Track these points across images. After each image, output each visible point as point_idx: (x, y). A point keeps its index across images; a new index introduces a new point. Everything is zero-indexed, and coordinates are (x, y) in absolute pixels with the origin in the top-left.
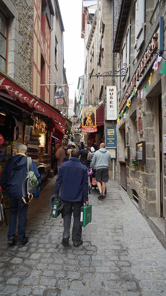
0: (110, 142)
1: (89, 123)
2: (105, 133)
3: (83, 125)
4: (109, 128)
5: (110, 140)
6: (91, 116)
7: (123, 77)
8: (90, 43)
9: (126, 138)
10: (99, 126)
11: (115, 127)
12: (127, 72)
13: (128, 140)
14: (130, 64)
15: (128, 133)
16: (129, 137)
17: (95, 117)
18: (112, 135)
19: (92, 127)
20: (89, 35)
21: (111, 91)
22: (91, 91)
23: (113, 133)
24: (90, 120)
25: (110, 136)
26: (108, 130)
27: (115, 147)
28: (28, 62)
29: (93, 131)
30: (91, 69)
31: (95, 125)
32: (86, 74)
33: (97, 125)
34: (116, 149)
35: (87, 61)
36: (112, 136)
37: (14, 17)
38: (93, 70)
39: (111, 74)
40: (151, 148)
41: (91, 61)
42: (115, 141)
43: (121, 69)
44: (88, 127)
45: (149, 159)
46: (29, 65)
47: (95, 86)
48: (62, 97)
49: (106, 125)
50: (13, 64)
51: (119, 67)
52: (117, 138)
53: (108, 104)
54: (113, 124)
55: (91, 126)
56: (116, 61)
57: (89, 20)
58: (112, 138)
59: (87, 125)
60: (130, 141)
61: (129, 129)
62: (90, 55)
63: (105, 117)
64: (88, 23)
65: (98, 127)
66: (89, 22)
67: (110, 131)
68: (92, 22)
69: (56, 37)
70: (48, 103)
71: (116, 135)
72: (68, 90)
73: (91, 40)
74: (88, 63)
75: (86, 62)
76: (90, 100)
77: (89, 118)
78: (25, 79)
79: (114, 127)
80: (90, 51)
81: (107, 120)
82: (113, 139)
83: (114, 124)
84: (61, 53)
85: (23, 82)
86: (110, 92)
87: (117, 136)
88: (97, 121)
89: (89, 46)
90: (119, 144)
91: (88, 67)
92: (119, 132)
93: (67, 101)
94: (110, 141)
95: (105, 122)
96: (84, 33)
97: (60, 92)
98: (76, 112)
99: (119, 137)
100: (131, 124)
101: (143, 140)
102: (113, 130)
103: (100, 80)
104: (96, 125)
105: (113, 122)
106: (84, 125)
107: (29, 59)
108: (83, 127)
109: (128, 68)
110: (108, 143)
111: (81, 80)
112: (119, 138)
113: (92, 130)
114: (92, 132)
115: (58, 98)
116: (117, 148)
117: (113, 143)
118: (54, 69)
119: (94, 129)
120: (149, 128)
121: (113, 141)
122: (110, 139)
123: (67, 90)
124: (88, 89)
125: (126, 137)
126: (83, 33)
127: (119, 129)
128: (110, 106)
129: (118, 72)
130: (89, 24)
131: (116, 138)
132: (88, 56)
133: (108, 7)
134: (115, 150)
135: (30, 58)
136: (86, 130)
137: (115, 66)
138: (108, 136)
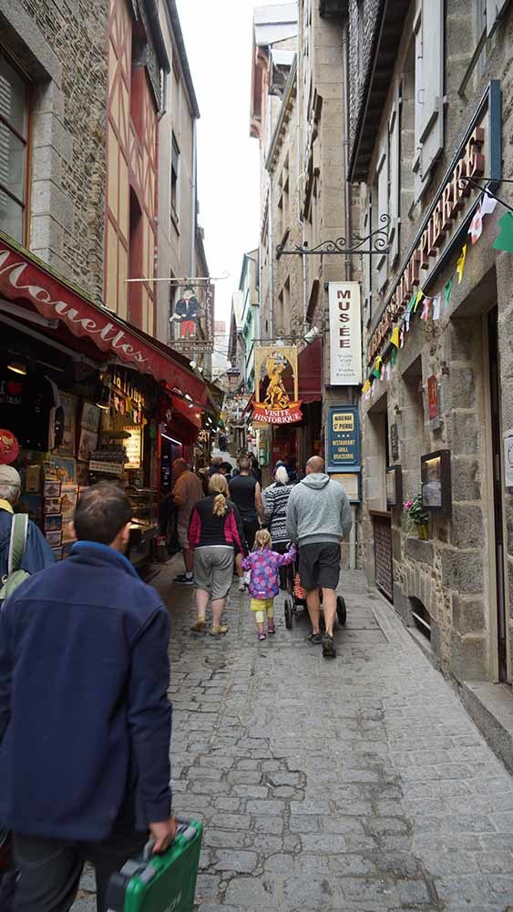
0: (341, 453)
1: (276, 395)
2: (325, 424)
3: (258, 400)
5: (341, 446)
6: (279, 374)
7: (381, 256)
8: (277, 153)
9: (390, 440)
10: (307, 402)
11: (357, 406)
12: (391, 242)
13: (396, 447)
14: (399, 216)
15: (395, 426)
16: (401, 438)
17: (295, 376)
18: (347, 430)
19: (284, 407)
20: (274, 129)
21: (344, 297)
22: (281, 298)
23: (349, 426)
24: (279, 385)
25: (341, 433)
26: (335, 416)
27: (357, 469)
28: (92, 212)
29: (290, 418)
30: (281, 232)
31: (296, 399)
32: (265, 245)
33: (301, 401)
34: (359, 474)
35: (270, 207)
36: (346, 433)
37: (48, 79)
38: (287, 233)
39: (343, 248)
40: (467, 470)
41: (280, 206)
42: (357, 450)
43: (374, 230)
44: (273, 407)
45: (462, 503)
46: (93, 222)
47: (294, 282)
48: (194, 315)
49: (327, 401)
50: (47, 220)
51: (365, 225)
52: (363, 439)
53: (334, 338)
54: (351, 399)
55: (283, 403)
56: (357, 205)
57: (274, 82)
58: (346, 439)
59: (269, 402)
60: (403, 450)
61: (398, 412)
62: (277, 188)
63: (326, 376)
64: (272, 93)
65: (303, 408)
66: (275, 91)
67: (340, 419)
68: (282, 91)
69: (176, 135)
70: (152, 336)
71: (360, 431)
72: (213, 294)
73: (280, 143)
74: (272, 210)
75: (267, 208)
76: (278, 323)
77: (275, 379)
78: (81, 263)
79: (353, 408)
80: (277, 175)
81: (332, 384)
82: (351, 442)
83: (354, 397)
84: (191, 183)
85: (77, 274)
86: (341, 300)
87: (363, 433)
88: (299, 389)
89: (275, 162)
90: (368, 458)
91: (273, 224)
92: (368, 421)
93: (210, 329)
94: (341, 450)
95: (323, 391)
96: (260, 121)
97: (187, 302)
98: (235, 359)
99: (368, 436)
100: (405, 398)
101: (443, 446)
102: (351, 414)
103: (310, 265)
104: (299, 399)
105: (350, 391)
106: (261, 401)
107: (95, 204)
108: (257, 405)
109: (394, 229)
110: (335, 456)
111: (249, 263)
112: (368, 441)
113: (285, 415)
114: (284, 420)
115: (183, 320)
116: (364, 470)
117: (351, 456)
118: (170, 230)
119: (292, 412)
120: (461, 410)
121: (350, 450)
122: (341, 443)
123: (211, 295)
124: (273, 291)
125: (389, 436)
126: (257, 124)
127: (368, 413)
128: (341, 341)
129: (365, 240)
130: (275, 94)
131: (361, 439)
132: (272, 190)
133: (331, 47)
134: (356, 477)
135: (96, 201)
136: (269, 415)
137: (354, 223)
138: (334, 435)
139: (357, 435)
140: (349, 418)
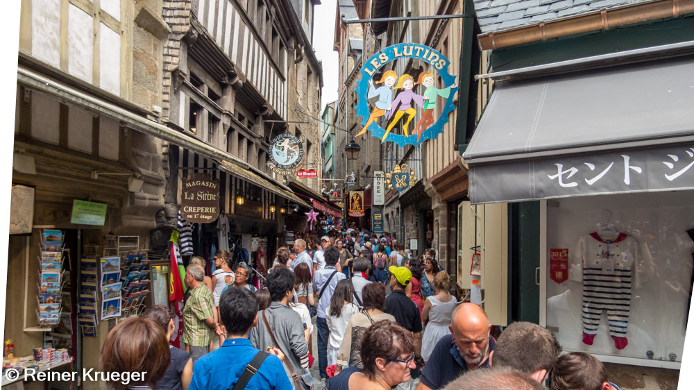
2: (372, 216)
4: (375, 212)
11: (382, 212)
18: (379, 219)
33: (364, 210)
48: (337, 190)
49: (373, 210)
53: (375, 189)
63: (372, 201)
67: (377, 215)
81: (374, 204)
82: (380, 223)
86: (378, 176)
88: (364, 206)
89: (350, 85)
94: (377, 225)
95: (372, 206)
99: (385, 222)
102: (380, 214)
105: (380, 207)
110: (375, 228)
111: (330, 110)
117: (380, 228)
122: (377, 223)
127: (385, 215)
128: (378, 190)
138: (375, 221)
139: (382, 221)
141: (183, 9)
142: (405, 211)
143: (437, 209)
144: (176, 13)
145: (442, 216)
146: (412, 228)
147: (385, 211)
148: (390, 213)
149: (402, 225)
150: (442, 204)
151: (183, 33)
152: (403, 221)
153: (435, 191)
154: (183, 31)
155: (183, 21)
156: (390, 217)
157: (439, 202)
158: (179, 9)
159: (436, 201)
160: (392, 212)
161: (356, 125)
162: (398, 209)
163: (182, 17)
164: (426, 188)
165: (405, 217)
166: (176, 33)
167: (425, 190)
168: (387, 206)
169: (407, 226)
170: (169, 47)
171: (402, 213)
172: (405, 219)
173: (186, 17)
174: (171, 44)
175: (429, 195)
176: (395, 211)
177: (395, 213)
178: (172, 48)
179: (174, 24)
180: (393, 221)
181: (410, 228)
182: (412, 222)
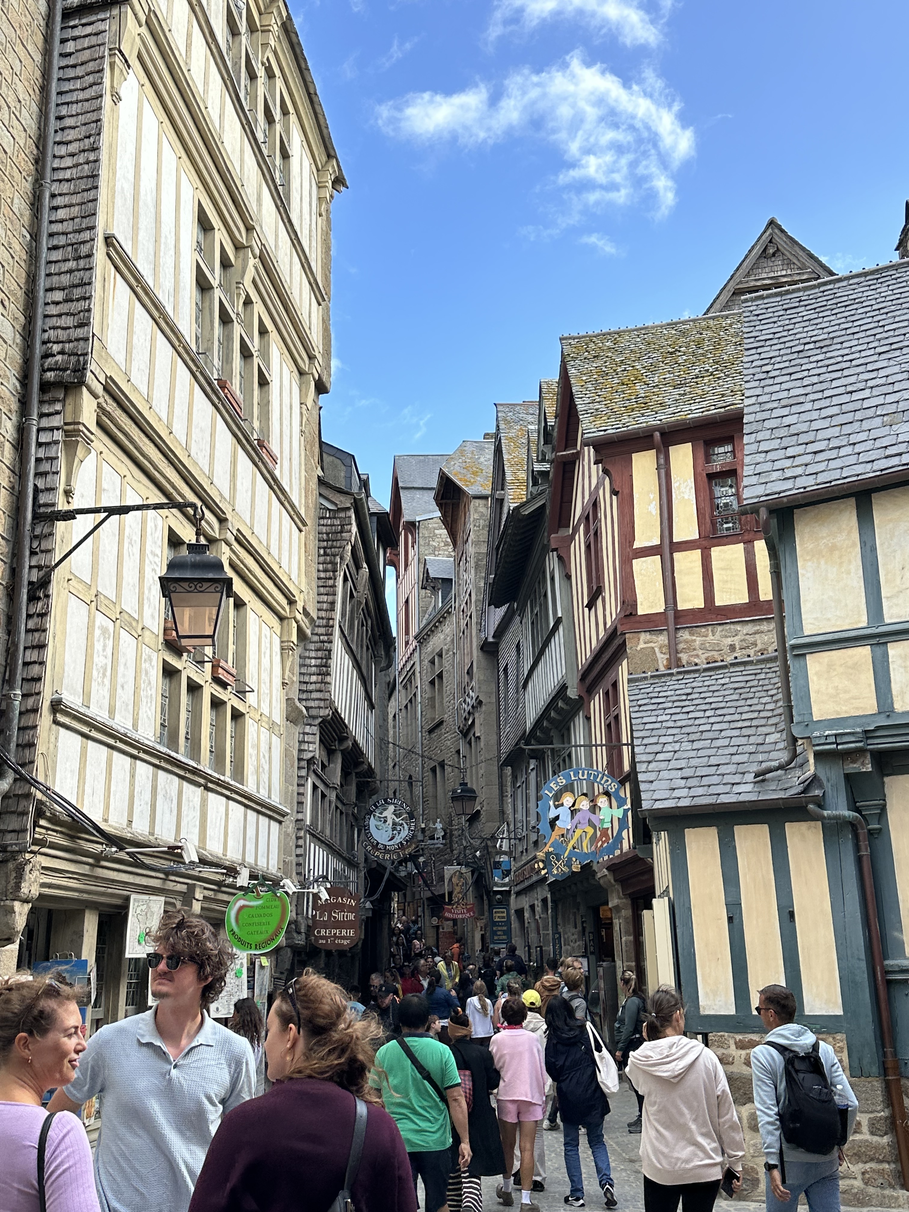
4: (495, 907)
19: (464, 907)
23: (503, 917)
24: (460, 893)
25: (499, 922)
26: (494, 911)
29: (467, 915)
36: (501, 922)
42: (508, 933)
44: (457, 907)
52: (513, 927)
55: (463, 905)
58: (502, 926)
59: (454, 904)
67: (498, 912)
71: (511, 921)
77: (458, 889)
82: (505, 928)
92: (517, 920)
94: (499, 933)
99: (515, 924)
102: (505, 910)
106: (450, 903)
110: (496, 938)
113: (464, 913)
114: (464, 916)
117: (504, 937)
119: (468, 910)
121: (505, 933)
122: (499, 928)
127: (515, 910)
131: (511, 925)
132: (421, 659)
136: (454, 913)
137: (504, 783)
138: (495, 924)
139: (508, 923)
140: (503, 912)
141: (321, 691)
142: (560, 907)
143: (617, 908)
144: (315, 695)
145: (626, 918)
146: (576, 936)
147: (514, 903)
148: (527, 907)
149: (556, 931)
150: (624, 900)
151: (321, 717)
152: (557, 925)
153: (612, 881)
154: (321, 714)
155: (322, 704)
156: (527, 915)
157: (619, 898)
158: (317, 691)
159: (615, 895)
160: (532, 907)
161: (441, 723)
162: (544, 900)
163: (321, 699)
164: (599, 875)
165: (560, 917)
166: (314, 717)
167: (597, 878)
168: (518, 894)
169: (565, 933)
170: (304, 733)
171: (555, 908)
172: (560, 921)
173: (325, 700)
174: (308, 729)
175: (605, 886)
176: (538, 905)
177: (538, 909)
178: (308, 734)
179: (312, 707)
180: (533, 925)
181: (572, 938)
182: (576, 928)
